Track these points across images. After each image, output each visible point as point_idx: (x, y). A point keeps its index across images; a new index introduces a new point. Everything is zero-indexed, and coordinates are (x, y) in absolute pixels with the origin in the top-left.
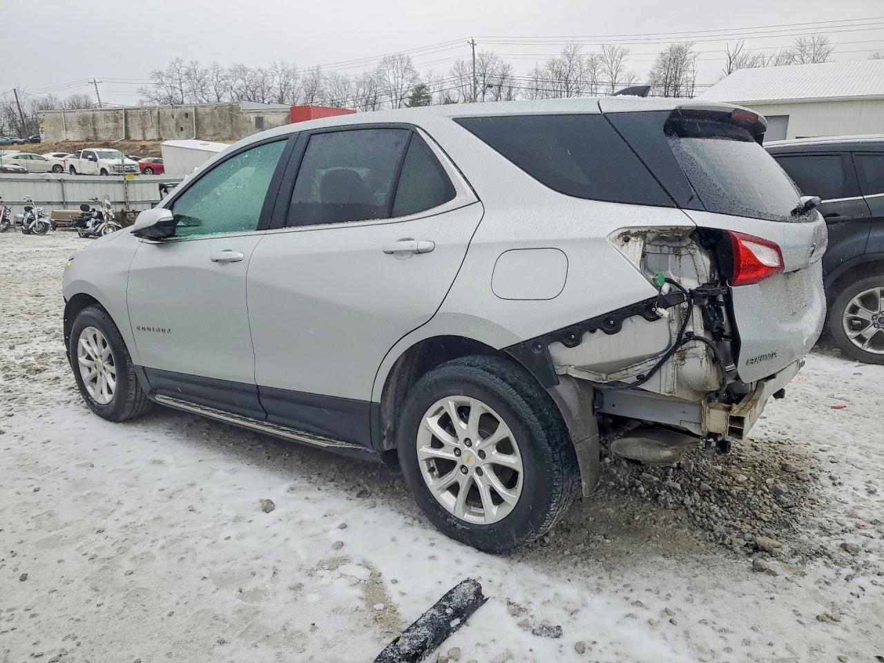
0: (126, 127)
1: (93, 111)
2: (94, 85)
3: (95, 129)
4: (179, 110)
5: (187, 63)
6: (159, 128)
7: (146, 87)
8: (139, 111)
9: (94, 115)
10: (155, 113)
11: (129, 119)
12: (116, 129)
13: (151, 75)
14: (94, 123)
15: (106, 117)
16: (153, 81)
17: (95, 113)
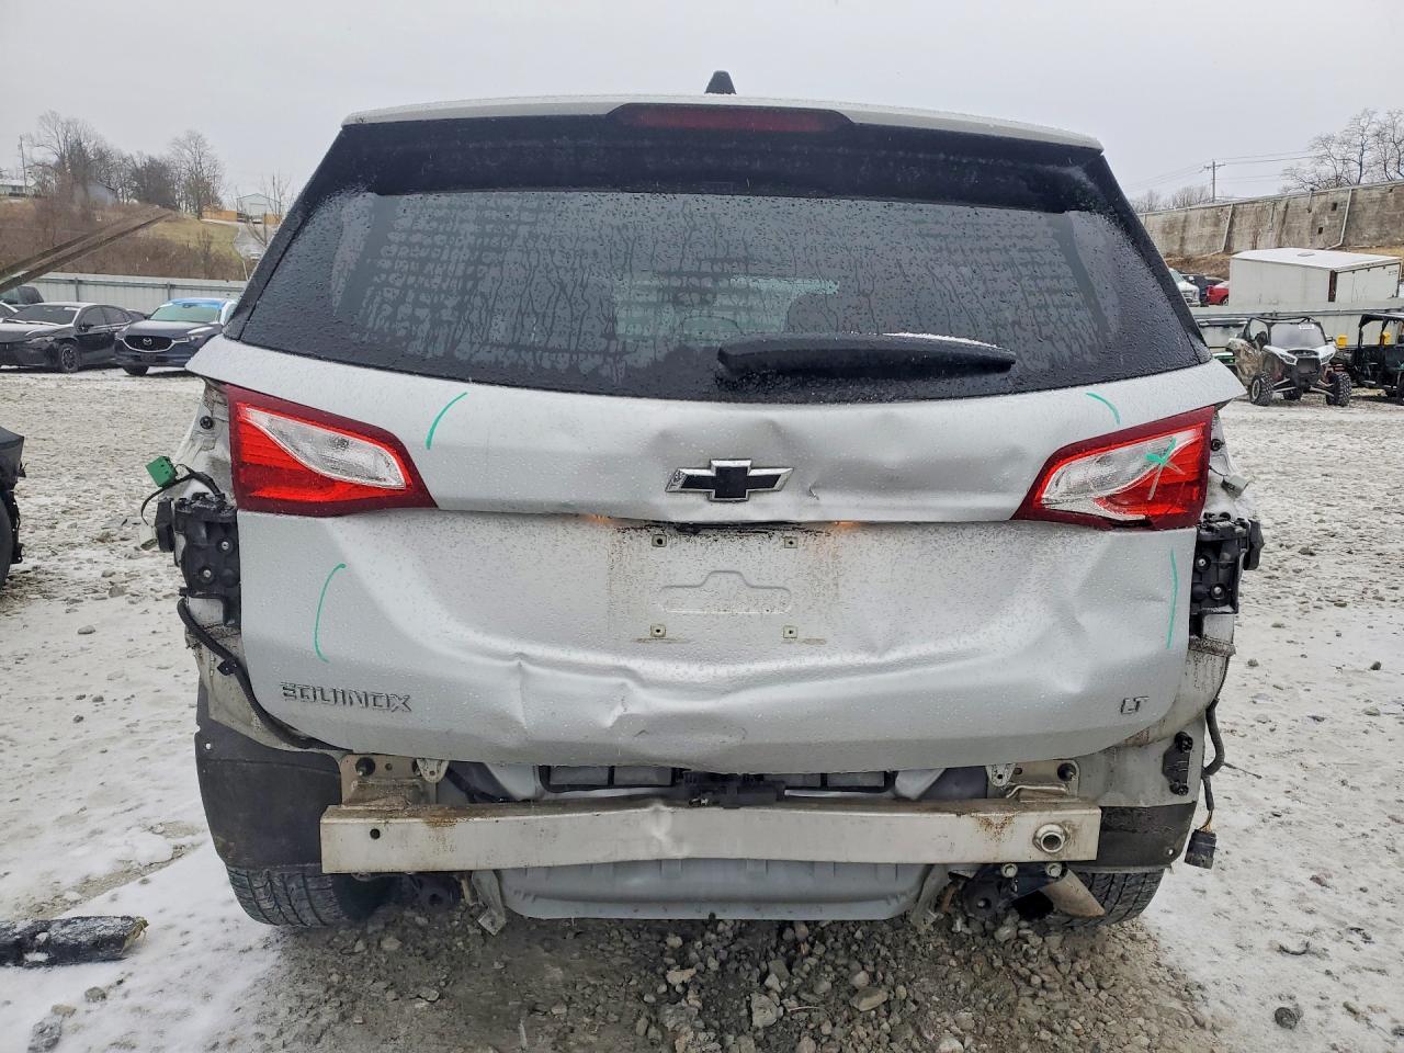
0: (1229, 233)
1: (1186, 211)
2: (1211, 171)
3: (1182, 239)
4: (1323, 198)
5: (1382, 117)
6: (1282, 231)
7: (1299, 164)
8: (1256, 205)
9: (1186, 217)
10: (1281, 207)
11: (1237, 220)
12: (1213, 236)
13: (1312, 143)
14: (1184, 229)
15: (1204, 218)
16: (1313, 154)
17: (1189, 213)
